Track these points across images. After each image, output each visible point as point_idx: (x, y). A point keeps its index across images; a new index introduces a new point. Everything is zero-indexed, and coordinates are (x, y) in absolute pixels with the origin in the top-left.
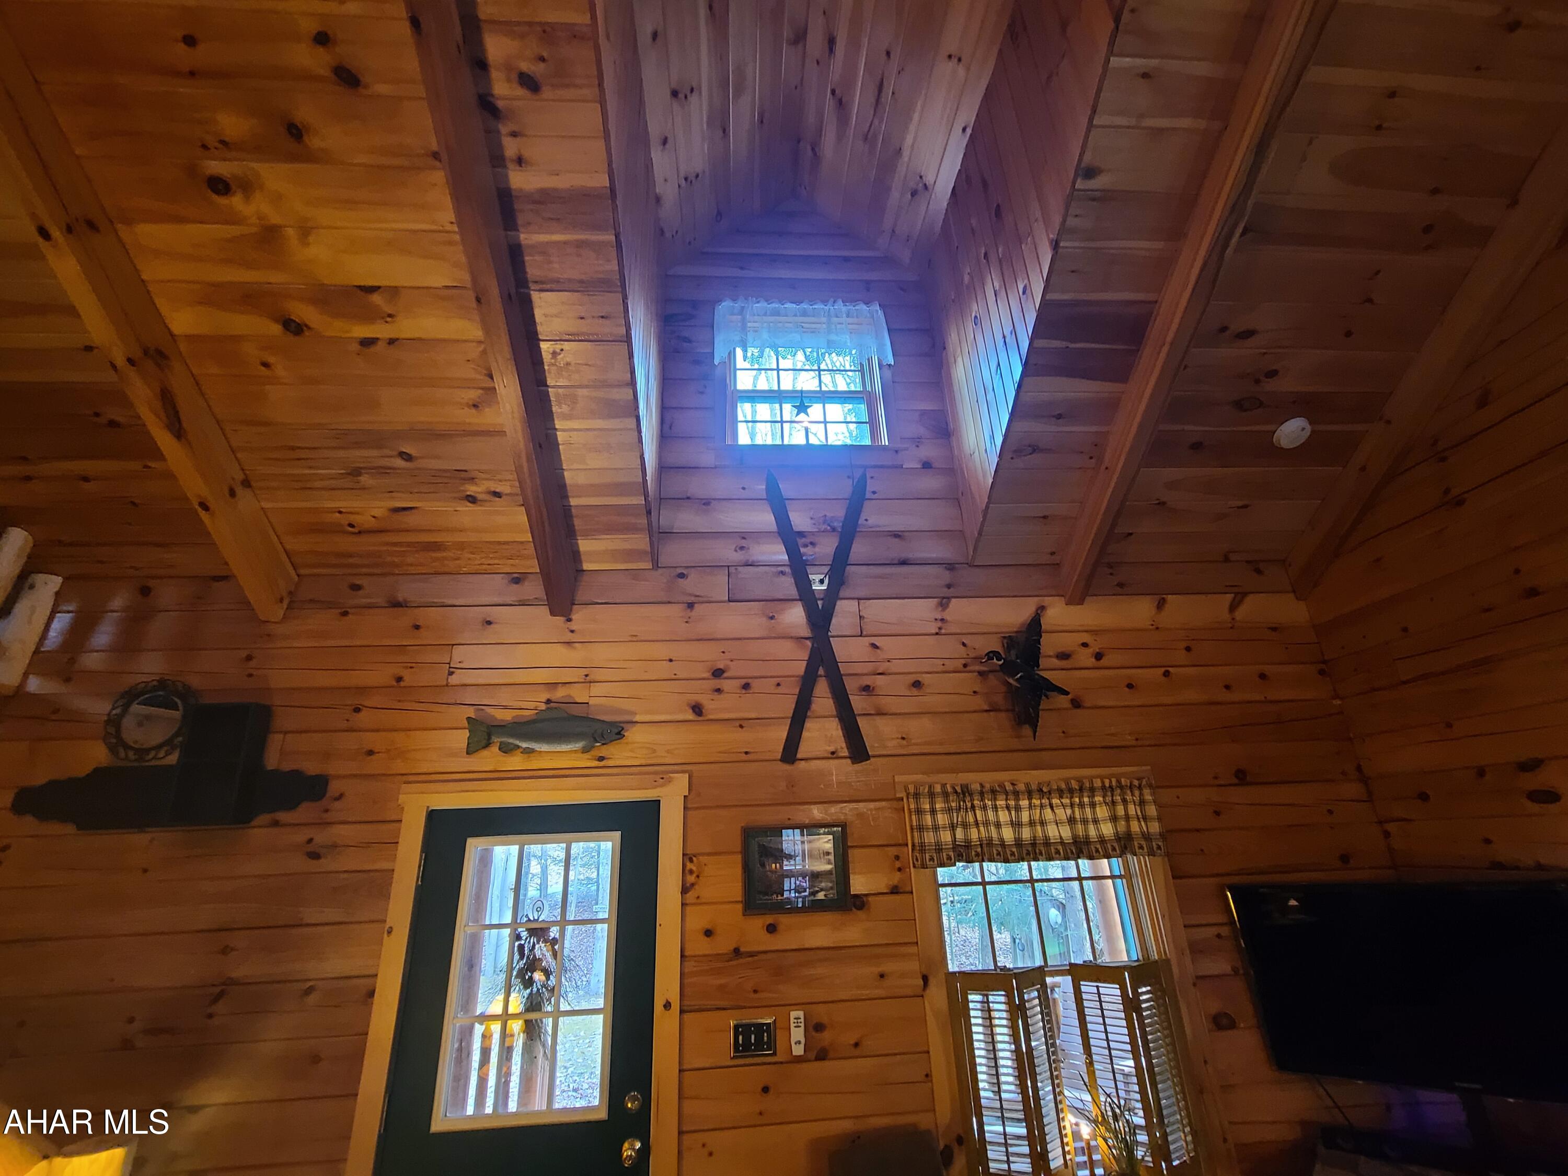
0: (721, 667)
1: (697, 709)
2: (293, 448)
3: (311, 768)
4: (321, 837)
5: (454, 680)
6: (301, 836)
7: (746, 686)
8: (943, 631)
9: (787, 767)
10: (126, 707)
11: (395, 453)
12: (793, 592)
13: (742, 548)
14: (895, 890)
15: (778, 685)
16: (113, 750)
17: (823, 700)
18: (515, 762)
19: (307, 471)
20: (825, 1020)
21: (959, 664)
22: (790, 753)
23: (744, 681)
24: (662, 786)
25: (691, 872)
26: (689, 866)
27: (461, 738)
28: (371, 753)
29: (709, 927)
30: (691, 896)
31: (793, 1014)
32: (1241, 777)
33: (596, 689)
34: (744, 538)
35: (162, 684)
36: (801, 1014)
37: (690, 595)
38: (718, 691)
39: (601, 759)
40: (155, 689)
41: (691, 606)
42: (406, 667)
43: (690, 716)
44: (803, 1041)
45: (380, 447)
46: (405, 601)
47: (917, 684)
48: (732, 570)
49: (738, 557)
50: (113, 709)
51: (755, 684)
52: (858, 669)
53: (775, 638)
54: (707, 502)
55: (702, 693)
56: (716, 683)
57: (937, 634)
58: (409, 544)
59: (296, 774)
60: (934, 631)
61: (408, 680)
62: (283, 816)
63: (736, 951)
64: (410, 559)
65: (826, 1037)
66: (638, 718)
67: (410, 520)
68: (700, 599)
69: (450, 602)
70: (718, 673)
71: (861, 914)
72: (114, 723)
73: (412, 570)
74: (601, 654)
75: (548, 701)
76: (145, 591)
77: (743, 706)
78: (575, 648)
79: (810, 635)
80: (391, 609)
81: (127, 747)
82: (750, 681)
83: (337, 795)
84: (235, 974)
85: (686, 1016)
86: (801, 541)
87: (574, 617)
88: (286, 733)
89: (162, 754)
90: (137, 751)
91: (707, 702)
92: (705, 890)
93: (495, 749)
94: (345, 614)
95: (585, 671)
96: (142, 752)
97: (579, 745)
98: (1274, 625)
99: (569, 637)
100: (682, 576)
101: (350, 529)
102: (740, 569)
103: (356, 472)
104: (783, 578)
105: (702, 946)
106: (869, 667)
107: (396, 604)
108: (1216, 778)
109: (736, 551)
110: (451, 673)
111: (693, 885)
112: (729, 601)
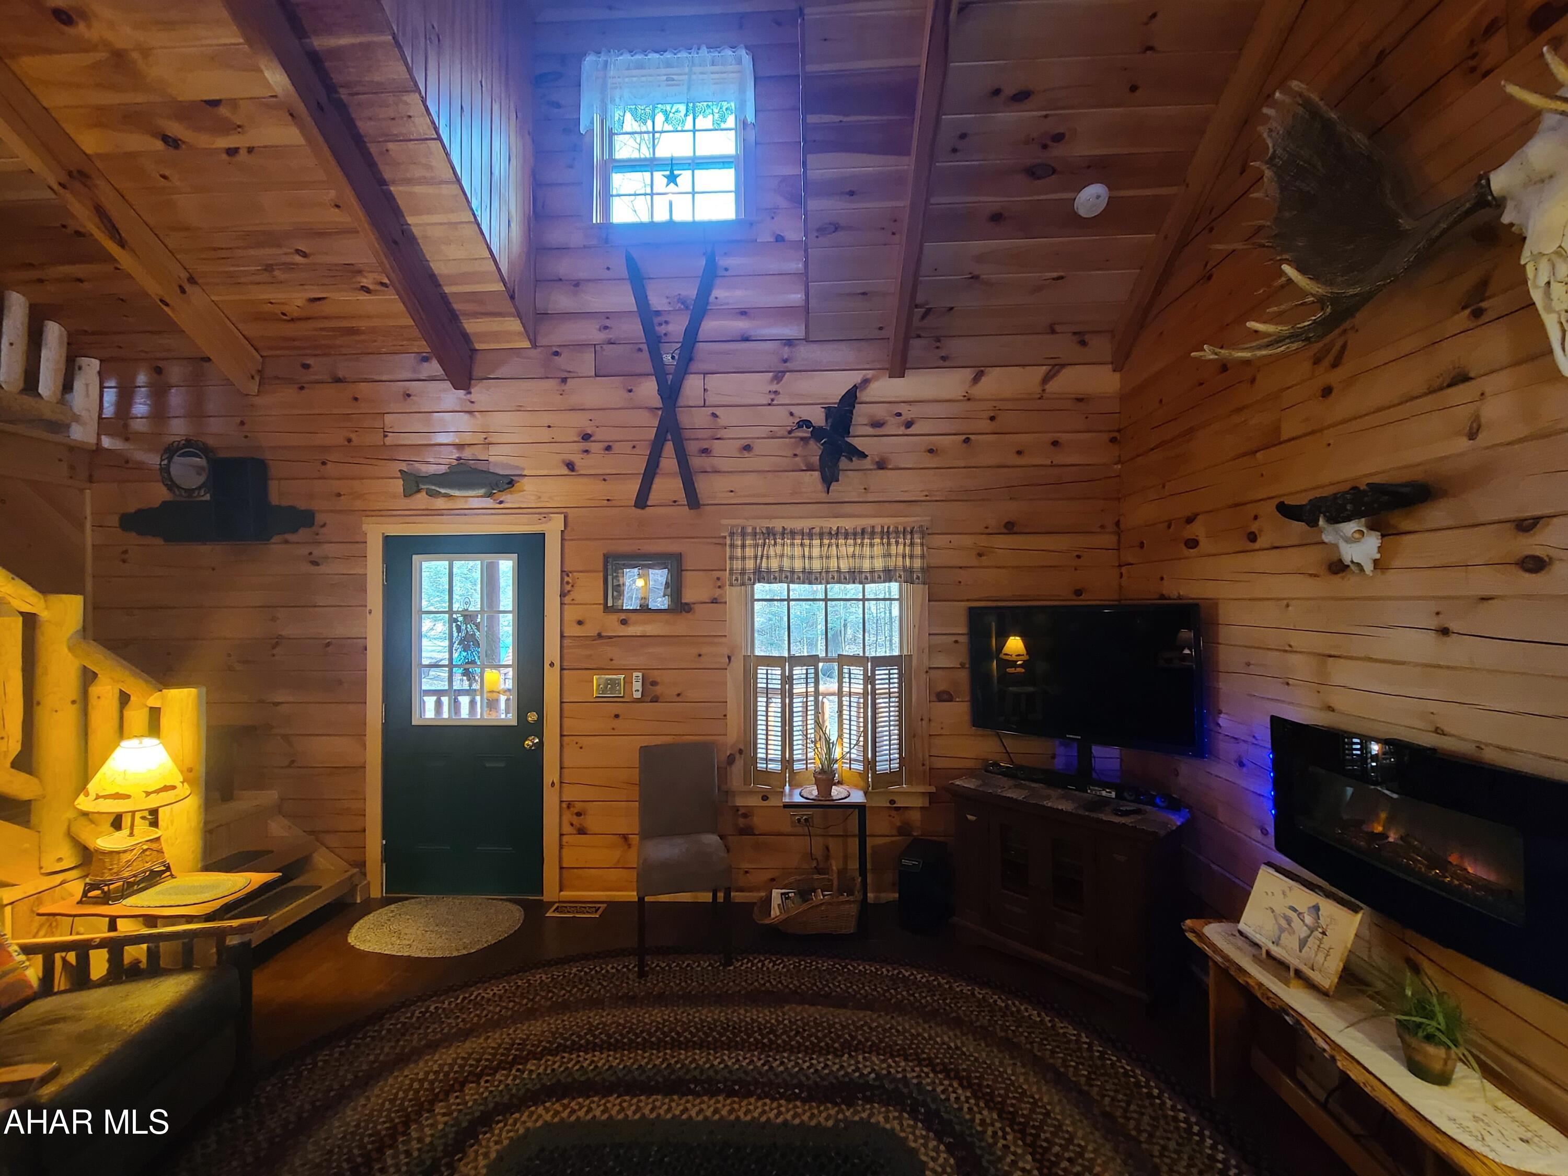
0: (589, 432)
1: (570, 466)
2: (215, 249)
3: (302, 505)
4: (318, 552)
5: (389, 441)
6: (305, 550)
7: (608, 448)
8: (775, 402)
9: (639, 511)
10: (170, 459)
11: (292, 251)
12: (649, 368)
13: (606, 328)
14: (714, 601)
15: (634, 447)
16: (170, 489)
17: (669, 462)
18: (440, 503)
19: (232, 269)
20: (658, 680)
21: (783, 432)
22: (641, 501)
23: (606, 444)
24: (546, 522)
25: (568, 583)
26: (566, 579)
27: (398, 485)
28: (339, 495)
29: (581, 619)
30: (567, 600)
31: (635, 674)
32: (1010, 528)
33: (493, 450)
34: (606, 319)
35: (189, 443)
36: (640, 674)
37: (563, 371)
38: (587, 451)
39: (501, 502)
40: (185, 446)
41: (564, 380)
42: (352, 432)
43: (566, 471)
44: (641, 690)
45: (279, 246)
46: (345, 378)
47: (747, 448)
48: (598, 348)
49: (601, 336)
50: (162, 460)
51: (616, 447)
52: (701, 434)
53: (633, 408)
54: (577, 284)
55: (573, 452)
56: (586, 445)
57: (769, 405)
58: (333, 329)
59: (292, 508)
60: (765, 402)
61: (355, 442)
62: (289, 537)
63: (600, 636)
64: (338, 342)
65: (658, 689)
66: (525, 473)
67: (326, 309)
68: (572, 375)
69: (378, 378)
70: (586, 437)
71: (689, 615)
72: (165, 470)
73: (344, 351)
74: (499, 421)
75: (459, 459)
76: (158, 371)
77: (608, 464)
78: (474, 416)
79: (661, 406)
80: (334, 385)
81: (179, 487)
82: (610, 444)
83: (322, 523)
84: (283, 633)
85: (565, 672)
86: (656, 320)
87: (472, 390)
88: (280, 479)
89: (202, 493)
90: (186, 490)
91: (577, 459)
92: (578, 594)
93: (424, 494)
94: (302, 388)
95: (484, 435)
96: (190, 491)
97: (481, 492)
98: (1081, 396)
99: (470, 407)
100: (556, 354)
101: (285, 317)
102: (604, 346)
103: (269, 268)
104: (640, 355)
105: (573, 631)
106: (709, 433)
107: (338, 380)
108: (987, 528)
109: (600, 330)
110: (385, 436)
111: (569, 591)
112: (596, 376)
